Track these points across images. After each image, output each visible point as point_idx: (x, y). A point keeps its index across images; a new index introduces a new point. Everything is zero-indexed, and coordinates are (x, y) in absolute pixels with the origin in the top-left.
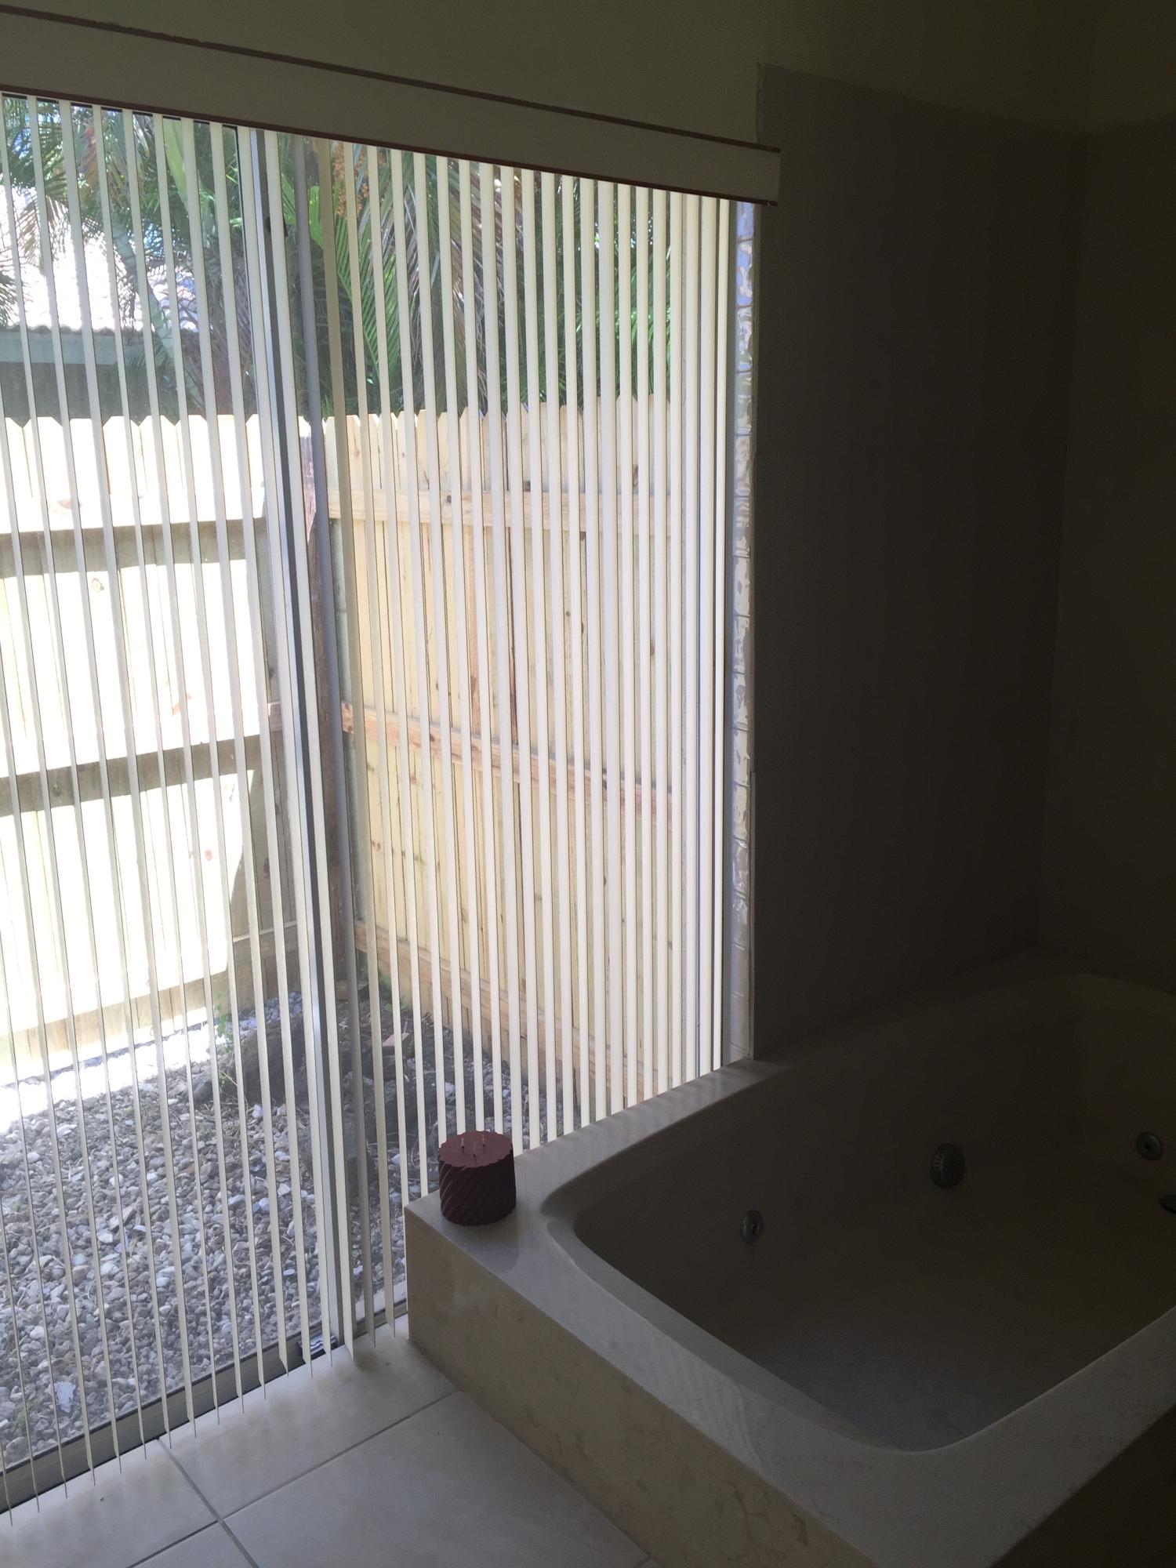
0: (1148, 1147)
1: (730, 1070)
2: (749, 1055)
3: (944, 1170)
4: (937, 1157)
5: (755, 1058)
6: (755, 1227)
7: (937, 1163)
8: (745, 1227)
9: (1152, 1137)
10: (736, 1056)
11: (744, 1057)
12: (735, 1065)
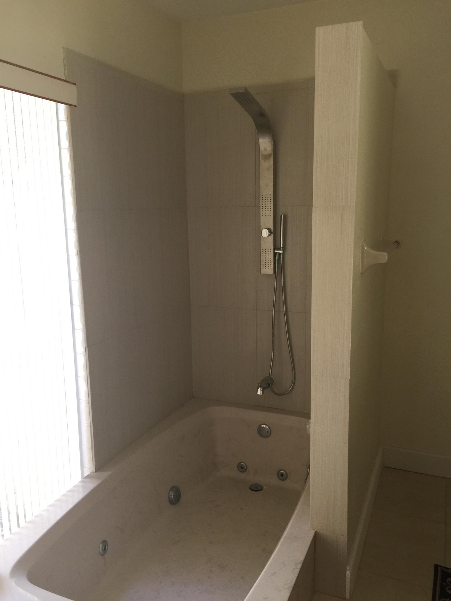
0: (242, 468)
1: (85, 480)
2: (93, 470)
3: (174, 498)
4: (171, 493)
5: (96, 471)
6: (105, 548)
7: (171, 495)
8: (101, 549)
9: (242, 464)
10: (87, 473)
11: (91, 472)
12: (87, 477)
